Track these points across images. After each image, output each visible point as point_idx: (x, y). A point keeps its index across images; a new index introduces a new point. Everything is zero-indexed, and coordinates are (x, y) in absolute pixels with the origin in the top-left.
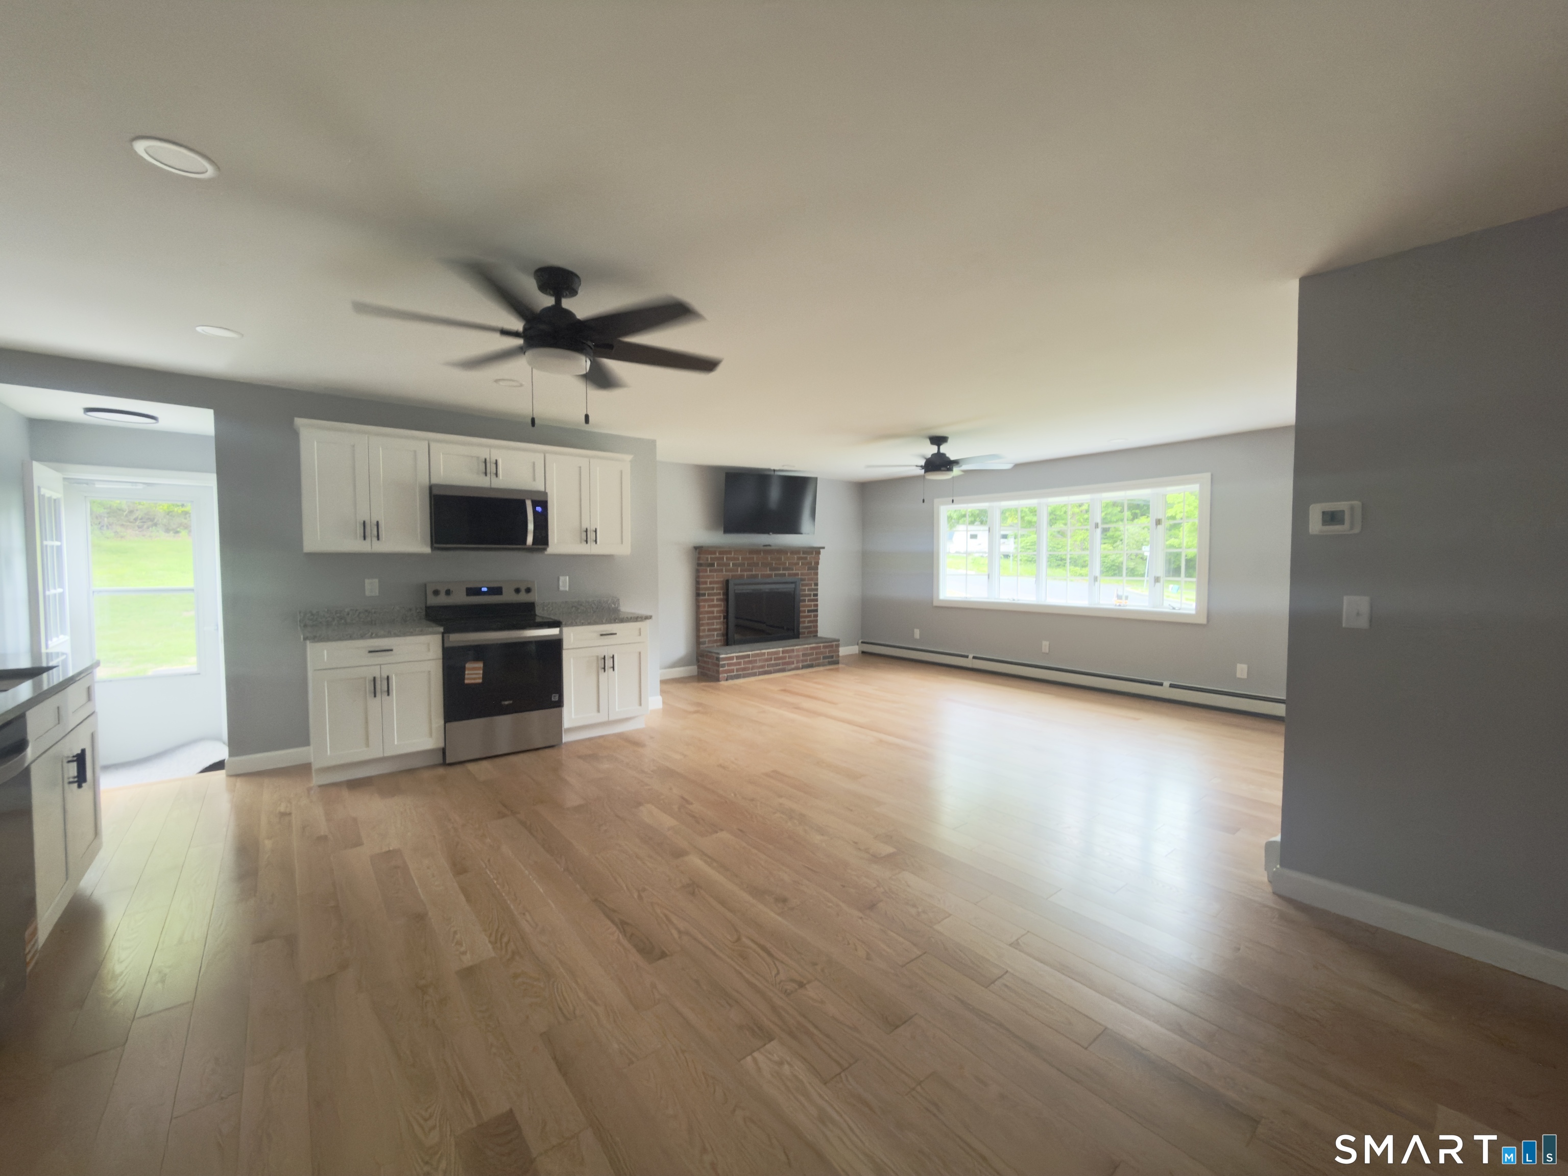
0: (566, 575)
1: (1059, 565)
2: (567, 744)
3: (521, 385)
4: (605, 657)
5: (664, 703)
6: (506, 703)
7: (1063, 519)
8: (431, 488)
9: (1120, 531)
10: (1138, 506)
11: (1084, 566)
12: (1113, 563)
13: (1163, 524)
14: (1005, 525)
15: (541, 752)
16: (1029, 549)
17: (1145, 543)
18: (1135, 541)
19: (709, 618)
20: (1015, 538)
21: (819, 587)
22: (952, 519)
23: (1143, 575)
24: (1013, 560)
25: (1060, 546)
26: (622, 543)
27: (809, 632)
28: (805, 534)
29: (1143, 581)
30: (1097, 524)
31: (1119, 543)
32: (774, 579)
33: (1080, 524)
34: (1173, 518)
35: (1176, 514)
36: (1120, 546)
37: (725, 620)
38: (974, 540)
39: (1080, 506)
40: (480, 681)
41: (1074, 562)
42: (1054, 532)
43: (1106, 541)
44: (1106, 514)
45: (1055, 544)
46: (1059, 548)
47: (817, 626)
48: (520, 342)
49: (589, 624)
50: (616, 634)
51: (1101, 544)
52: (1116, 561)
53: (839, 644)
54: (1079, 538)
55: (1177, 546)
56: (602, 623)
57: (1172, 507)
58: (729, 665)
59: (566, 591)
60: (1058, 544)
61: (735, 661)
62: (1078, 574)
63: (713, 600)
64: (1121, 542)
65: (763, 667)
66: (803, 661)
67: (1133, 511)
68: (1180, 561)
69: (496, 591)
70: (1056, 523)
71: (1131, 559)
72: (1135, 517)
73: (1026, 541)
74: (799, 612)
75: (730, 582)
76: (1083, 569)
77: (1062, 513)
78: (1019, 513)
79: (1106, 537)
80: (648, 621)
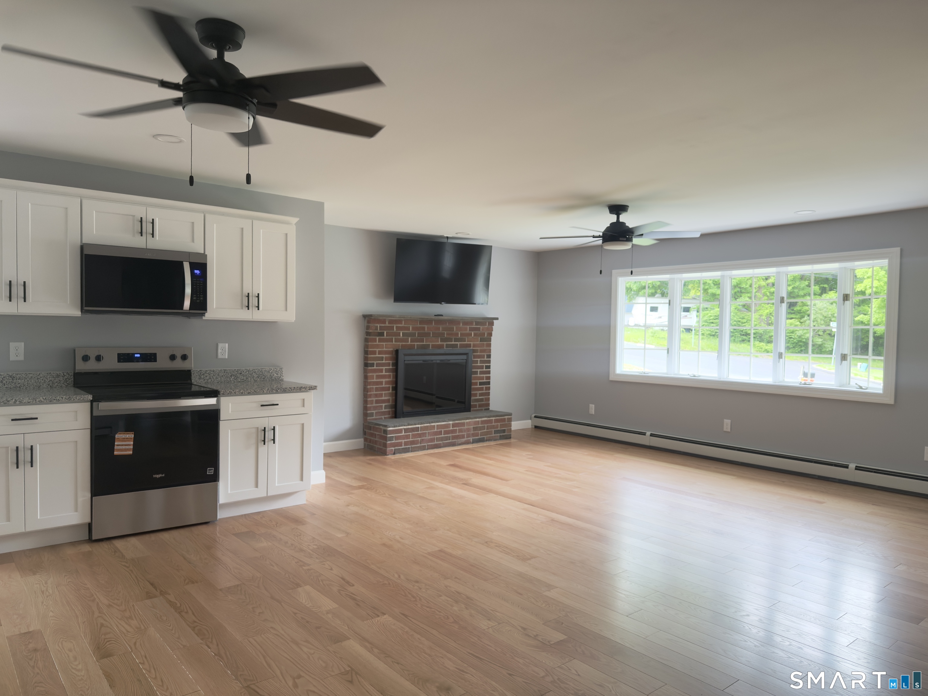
0: (226, 343)
1: (743, 341)
2: (222, 520)
3: (181, 141)
4: (265, 428)
5: (327, 477)
6: (158, 476)
7: (748, 293)
8: (82, 247)
9: (808, 306)
10: (826, 280)
11: (769, 342)
12: (800, 339)
13: (851, 300)
14: (688, 297)
15: (193, 529)
16: (712, 323)
17: (833, 319)
18: (823, 316)
19: (377, 389)
20: (698, 312)
21: (492, 359)
22: (631, 290)
23: (831, 352)
24: (695, 334)
25: (745, 321)
26: (286, 310)
27: (480, 406)
28: (479, 304)
29: (831, 358)
30: (783, 297)
31: (806, 318)
32: (445, 350)
33: (766, 298)
34: (863, 293)
35: (866, 289)
36: (808, 322)
37: (394, 392)
38: (654, 313)
39: (766, 279)
40: (131, 452)
41: (760, 337)
42: (739, 305)
43: (793, 316)
44: (793, 288)
45: (740, 318)
46: (745, 323)
47: (488, 399)
48: (179, 94)
49: (249, 394)
50: (278, 405)
51: (787, 319)
52: (803, 337)
53: (511, 418)
54: (765, 312)
55: (866, 323)
56: (263, 393)
57: (862, 282)
58: (397, 438)
59: (226, 359)
60: (743, 318)
61: (403, 434)
62: (763, 350)
63: (381, 371)
64: (808, 318)
65: (432, 440)
66: (473, 435)
67: (822, 285)
68: (868, 337)
69: (150, 357)
70: (741, 296)
71: (819, 335)
72: (824, 291)
73: (710, 314)
74: (471, 384)
75: (399, 352)
76: (769, 345)
77: (748, 286)
78: (702, 286)
79: (792, 312)
80: (313, 392)
